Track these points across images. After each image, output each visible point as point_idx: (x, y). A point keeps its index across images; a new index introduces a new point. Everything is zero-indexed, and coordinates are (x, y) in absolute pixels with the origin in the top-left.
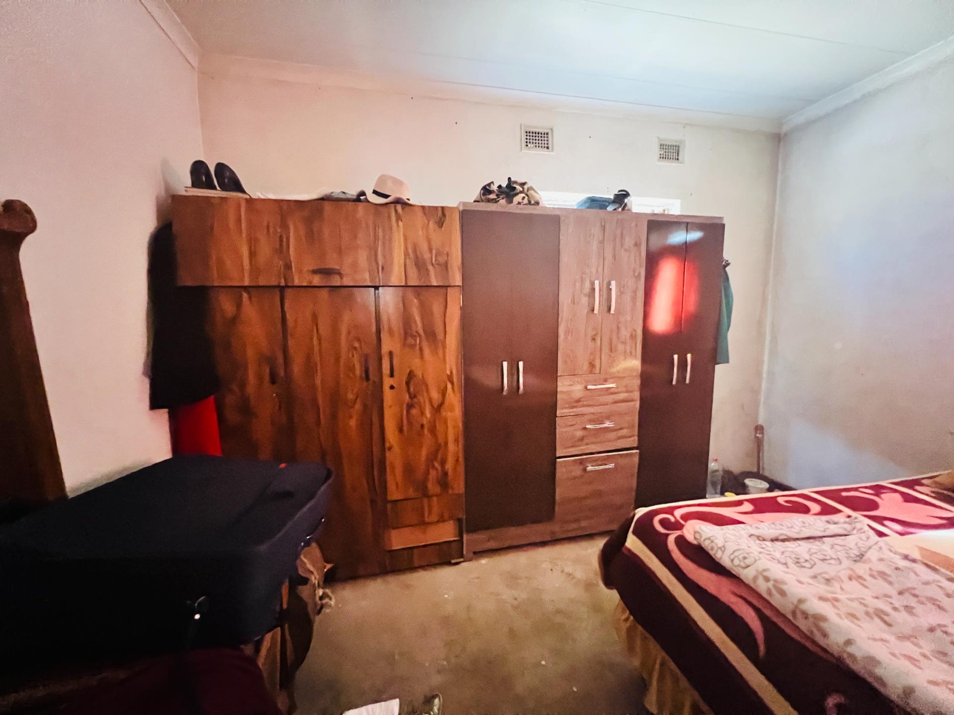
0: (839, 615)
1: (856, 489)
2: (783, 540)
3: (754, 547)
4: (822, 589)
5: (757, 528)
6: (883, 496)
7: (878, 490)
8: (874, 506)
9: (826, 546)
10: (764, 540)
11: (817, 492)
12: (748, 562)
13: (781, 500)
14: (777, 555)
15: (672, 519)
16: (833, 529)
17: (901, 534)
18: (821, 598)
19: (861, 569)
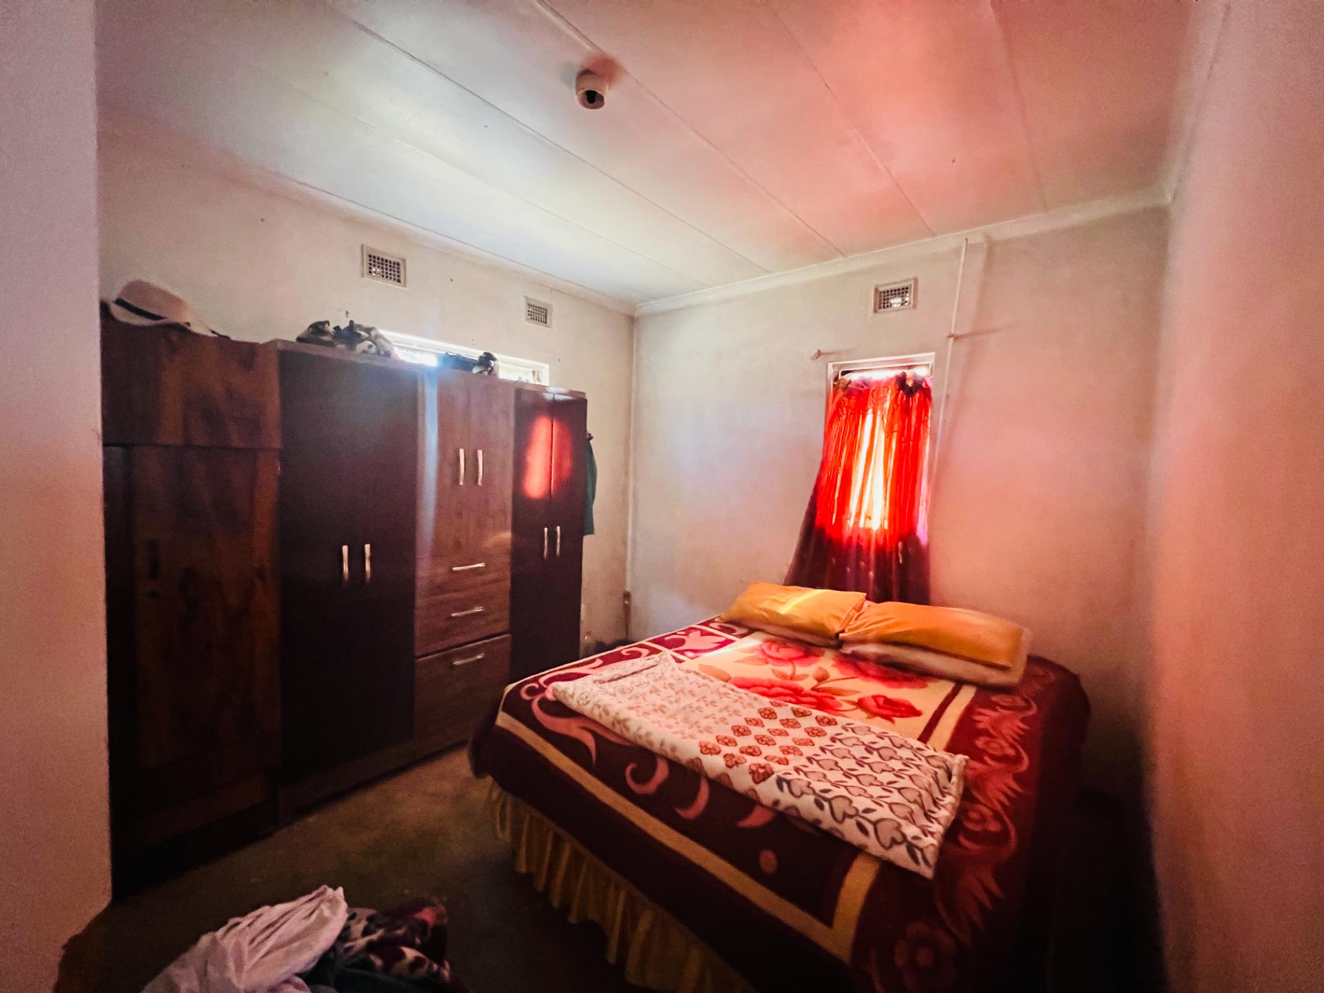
0: (638, 715)
1: (675, 634)
2: (617, 679)
3: (596, 688)
4: (632, 703)
5: (600, 675)
6: (690, 635)
7: (688, 631)
8: (682, 642)
9: (642, 677)
10: (604, 682)
11: (649, 641)
12: (588, 699)
13: (624, 652)
14: (611, 690)
15: (537, 686)
16: (650, 663)
17: (692, 658)
18: (631, 708)
19: (659, 685)
